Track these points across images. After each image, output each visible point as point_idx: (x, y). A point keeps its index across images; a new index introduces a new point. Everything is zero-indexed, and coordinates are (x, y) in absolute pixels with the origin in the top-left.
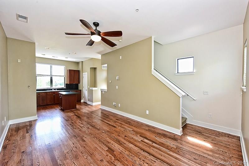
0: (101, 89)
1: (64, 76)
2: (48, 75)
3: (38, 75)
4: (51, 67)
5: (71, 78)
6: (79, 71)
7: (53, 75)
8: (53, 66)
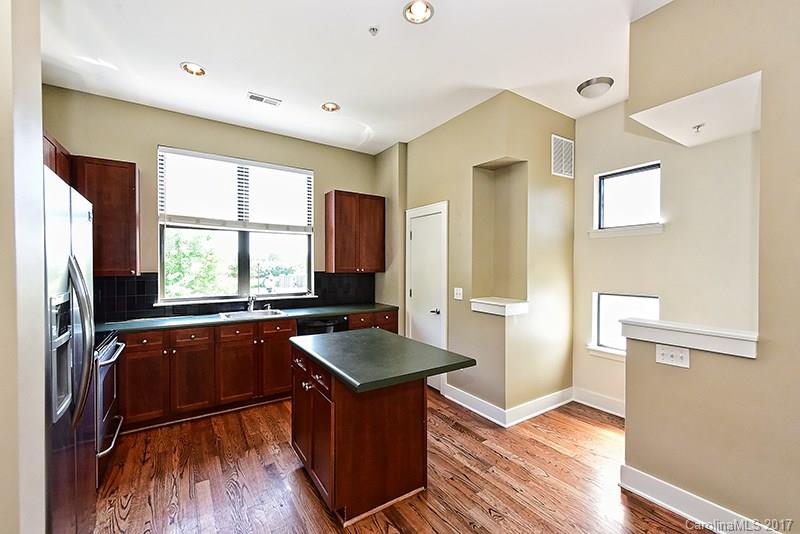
0: (626, 324)
1: (304, 229)
2: (224, 223)
3: (170, 218)
4: (243, 176)
5: (344, 242)
6: (380, 203)
7: (252, 220)
8: (256, 173)
